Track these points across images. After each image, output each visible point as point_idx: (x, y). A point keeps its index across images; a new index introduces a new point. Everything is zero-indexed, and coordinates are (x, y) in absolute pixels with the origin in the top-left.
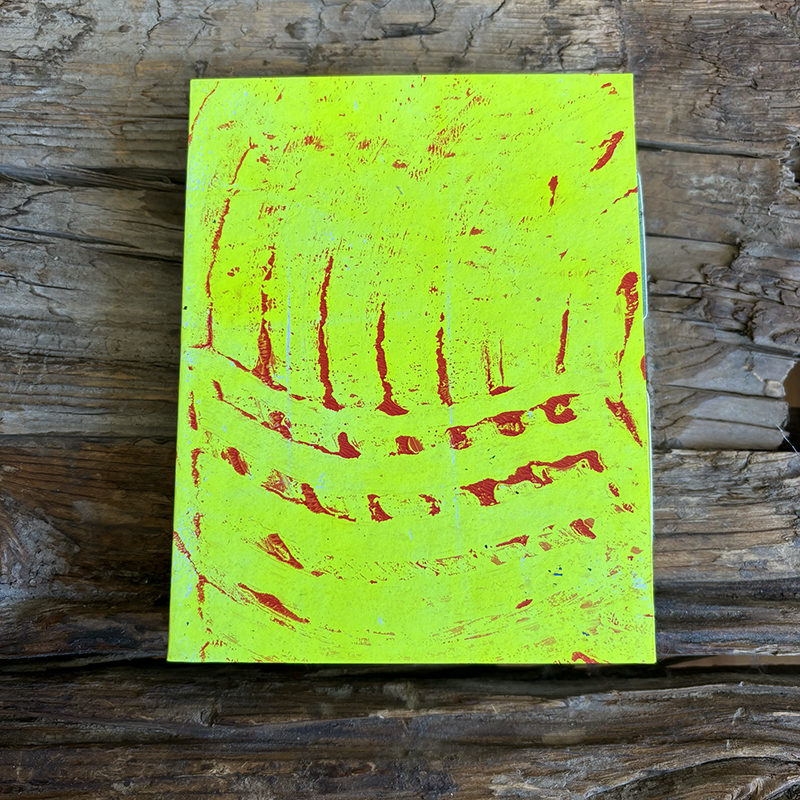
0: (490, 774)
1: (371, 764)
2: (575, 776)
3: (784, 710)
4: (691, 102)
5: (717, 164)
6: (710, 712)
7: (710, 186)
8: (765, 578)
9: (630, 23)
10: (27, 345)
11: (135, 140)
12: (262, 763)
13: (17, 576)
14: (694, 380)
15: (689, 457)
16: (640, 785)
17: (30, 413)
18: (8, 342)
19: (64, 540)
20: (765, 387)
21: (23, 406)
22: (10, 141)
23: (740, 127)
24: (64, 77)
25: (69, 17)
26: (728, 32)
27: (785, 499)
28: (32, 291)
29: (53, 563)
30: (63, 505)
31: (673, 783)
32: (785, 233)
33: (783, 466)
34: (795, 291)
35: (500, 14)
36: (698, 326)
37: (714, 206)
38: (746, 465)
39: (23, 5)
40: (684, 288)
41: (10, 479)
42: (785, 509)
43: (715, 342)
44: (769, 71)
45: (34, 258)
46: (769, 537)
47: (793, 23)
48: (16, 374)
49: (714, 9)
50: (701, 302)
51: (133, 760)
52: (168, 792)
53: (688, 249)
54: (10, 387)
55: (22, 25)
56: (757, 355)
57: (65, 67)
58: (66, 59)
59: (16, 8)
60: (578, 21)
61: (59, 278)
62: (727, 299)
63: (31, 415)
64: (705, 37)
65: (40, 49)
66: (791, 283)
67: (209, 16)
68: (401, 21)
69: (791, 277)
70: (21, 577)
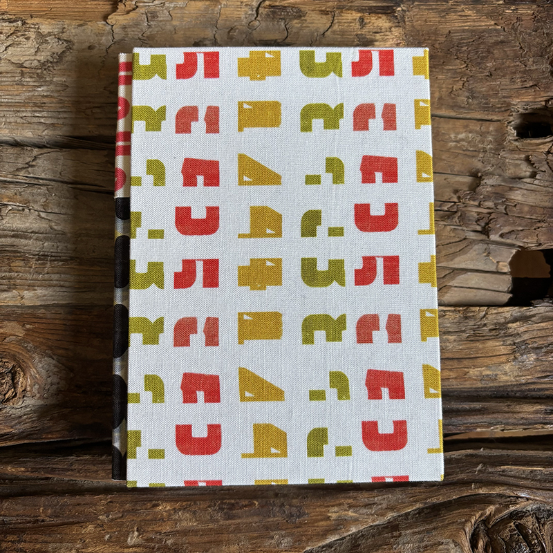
0: (328, 506)
1: (255, 502)
2: (380, 507)
3: (508, 465)
4: (451, 86)
5: (467, 126)
6: (463, 466)
7: (462, 140)
8: (496, 384)
9: (412, 36)
10: (37, 249)
11: (100, 119)
12: (189, 503)
13: (36, 392)
14: (452, 262)
15: (449, 311)
16: (420, 511)
17: (40, 292)
18: (26, 248)
19: (64, 370)
20: (497, 266)
21: (36, 288)
22: (22, 120)
23: (481, 102)
24: (55, 79)
25: (56, 40)
26: (473, 41)
27: (509, 336)
28: (39, 215)
29: (58, 383)
30: (63, 348)
31: (439, 510)
32: (509, 169)
33: (508, 315)
34: (515, 206)
35: (328, 33)
36: (455, 229)
37: (465, 153)
38: (485, 316)
39: (27, 33)
40: (446, 205)
41: (30, 333)
42: (508, 342)
43: (465, 239)
44: (499, 65)
45: (39, 194)
46: (498, 360)
47: (516, 34)
48: (31, 267)
49: (465, 26)
50: (457, 214)
51: (110, 502)
52: (133, 520)
53: (448, 180)
54: (29, 276)
55: (27, 46)
56: (492, 247)
57: (55, 72)
58: (55, 68)
59: (22, 35)
60: (378, 36)
61: (55, 207)
62: (473, 212)
63: (41, 293)
64: (459, 45)
65: (39, 61)
66: (513, 201)
67: (145, 38)
68: (266, 39)
69: (513, 197)
70: (39, 393)
